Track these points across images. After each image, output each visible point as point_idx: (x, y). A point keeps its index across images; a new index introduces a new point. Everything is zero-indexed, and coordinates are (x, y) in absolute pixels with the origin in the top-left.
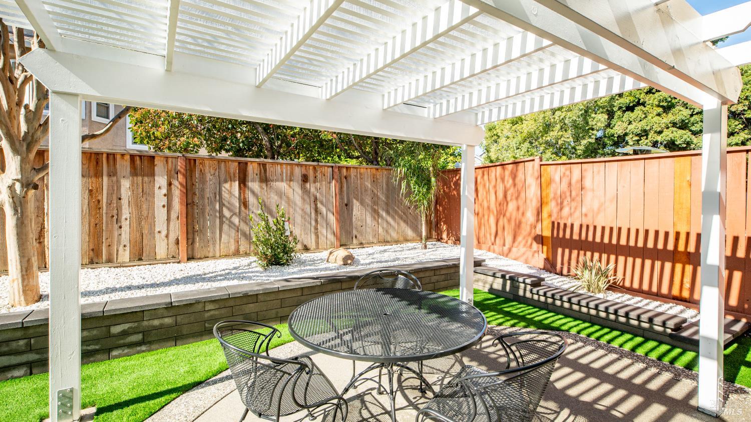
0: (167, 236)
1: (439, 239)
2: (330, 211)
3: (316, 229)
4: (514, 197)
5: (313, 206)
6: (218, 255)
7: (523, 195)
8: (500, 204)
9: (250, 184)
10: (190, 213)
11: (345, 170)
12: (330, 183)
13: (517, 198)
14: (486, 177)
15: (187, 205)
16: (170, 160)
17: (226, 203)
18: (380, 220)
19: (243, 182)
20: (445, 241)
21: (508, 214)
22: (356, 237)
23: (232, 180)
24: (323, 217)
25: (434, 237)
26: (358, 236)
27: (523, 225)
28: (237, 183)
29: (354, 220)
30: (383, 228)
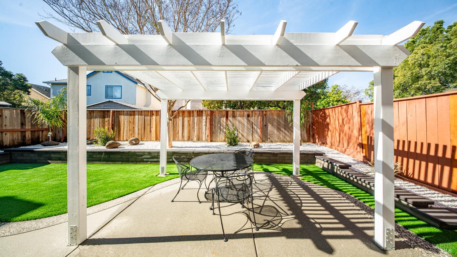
0: (205, 134)
1: (314, 142)
2: (258, 128)
3: (252, 134)
4: (347, 123)
5: (251, 126)
6: (219, 141)
7: (351, 121)
8: (341, 126)
9: (229, 118)
10: (211, 128)
11: (265, 112)
12: (258, 117)
13: (349, 123)
14: (334, 112)
15: (211, 125)
16: (206, 111)
17: (222, 125)
18: (281, 132)
19: (227, 118)
20: (317, 143)
21: (344, 132)
22: (269, 138)
23: (224, 117)
24: (255, 130)
25: (311, 141)
26: (270, 138)
27: (352, 137)
28: (225, 118)
29: (268, 131)
30: (282, 135)
